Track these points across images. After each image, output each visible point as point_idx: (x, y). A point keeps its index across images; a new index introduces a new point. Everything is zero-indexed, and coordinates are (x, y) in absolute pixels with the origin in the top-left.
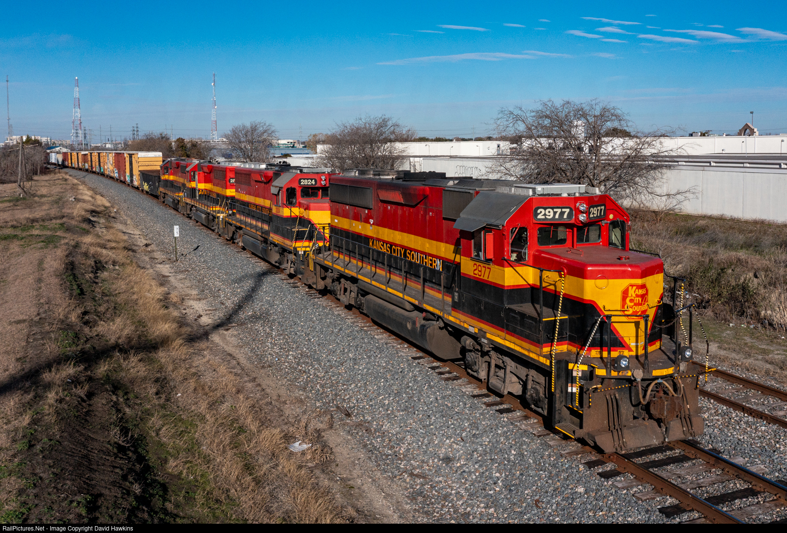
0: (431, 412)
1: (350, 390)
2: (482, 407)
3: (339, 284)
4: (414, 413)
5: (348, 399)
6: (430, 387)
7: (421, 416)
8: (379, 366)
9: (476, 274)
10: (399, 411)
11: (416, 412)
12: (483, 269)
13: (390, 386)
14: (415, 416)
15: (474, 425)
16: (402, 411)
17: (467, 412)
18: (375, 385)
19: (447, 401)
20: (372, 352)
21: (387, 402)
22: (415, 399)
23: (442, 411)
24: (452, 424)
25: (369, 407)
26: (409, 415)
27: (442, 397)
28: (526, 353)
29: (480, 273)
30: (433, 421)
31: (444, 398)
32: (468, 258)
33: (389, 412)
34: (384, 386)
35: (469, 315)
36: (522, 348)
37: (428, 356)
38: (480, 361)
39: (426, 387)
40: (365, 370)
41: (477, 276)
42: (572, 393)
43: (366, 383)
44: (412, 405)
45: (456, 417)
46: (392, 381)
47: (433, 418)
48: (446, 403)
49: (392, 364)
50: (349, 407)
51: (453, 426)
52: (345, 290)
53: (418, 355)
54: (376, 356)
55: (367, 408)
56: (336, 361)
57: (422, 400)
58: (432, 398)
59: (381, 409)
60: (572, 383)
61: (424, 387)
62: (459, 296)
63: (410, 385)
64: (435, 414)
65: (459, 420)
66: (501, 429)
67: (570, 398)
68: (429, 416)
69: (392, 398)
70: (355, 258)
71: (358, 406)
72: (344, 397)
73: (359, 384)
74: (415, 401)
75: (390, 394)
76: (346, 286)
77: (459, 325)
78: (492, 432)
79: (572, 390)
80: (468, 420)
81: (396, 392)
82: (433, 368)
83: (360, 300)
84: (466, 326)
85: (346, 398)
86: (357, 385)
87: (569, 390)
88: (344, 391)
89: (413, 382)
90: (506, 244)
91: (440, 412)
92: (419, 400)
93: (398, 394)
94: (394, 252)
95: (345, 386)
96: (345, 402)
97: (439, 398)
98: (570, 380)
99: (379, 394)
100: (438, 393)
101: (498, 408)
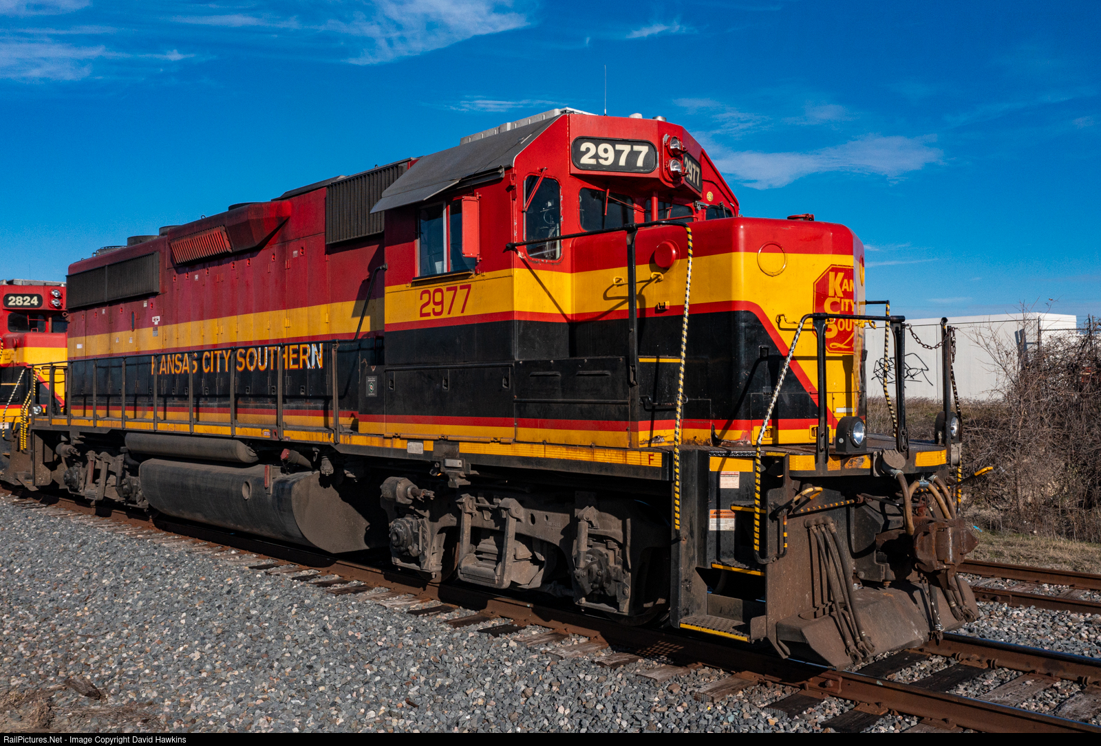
0: (314, 657)
1: (104, 644)
2: (442, 629)
3: (84, 466)
4: (271, 667)
5: (96, 662)
6: (304, 608)
7: (288, 670)
8: (174, 589)
9: (428, 314)
10: (228, 669)
11: (276, 664)
12: (448, 295)
13: (203, 623)
14: (274, 672)
15: (435, 666)
16: (238, 667)
17: (411, 642)
18: (165, 626)
19: (351, 629)
20: (156, 569)
21: (196, 656)
22: (269, 638)
23: (344, 652)
24: (375, 674)
25: (152, 671)
26: (256, 673)
27: (338, 623)
28: (583, 456)
29: (438, 309)
30: (321, 675)
31: (344, 625)
32: (403, 287)
33: (204, 675)
34: (188, 625)
35: (408, 417)
36: (568, 446)
37: (286, 562)
38: (428, 530)
39: (294, 610)
40: (141, 603)
41: (432, 317)
42: (718, 533)
43: (143, 626)
44: (263, 650)
45: (384, 659)
46: (208, 614)
47: (322, 670)
48: (350, 633)
49: (205, 582)
50: (98, 679)
51: (378, 678)
52: (96, 474)
53: (264, 563)
54: (167, 573)
55: (145, 675)
56: (69, 598)
57: (288, 638)
58: (313, 629)
59: (182, 672)
60: (718, 507)
61: (290, 611)
62: (380, 381)
63: (254, 612)
64: (326, 660)
65: (393, 664)
66: (509, 664)
67: (714, 545)
68: (310, 667)
69: (209, 645)
70: (118, 406)
71: (121, 673)
72: (87, 659)
73: (126, 631)
74: (269, 642)
75: (203, 638)
76: (98, 467)
77: (378, 449)
78: (488, 674)
79: (718, 525)
80: (417, 657)
81: (220, 631)
82: (303, 578)
83: (129, 483)
84: (398, 444)
85: (92, 660)
86: (120, 633)
87: (712, 526)
88: (87, 648)
89: (259, 607)
90: (515, 212)
91: (339, 654)
92: (280, 638)
93: (224, 635)
94: (208, 364)
95: (90, 640)
96: (88, 670)
97: (329, 627)
98: (712, 501)
99: (176, 644)
100: (326, 618)
101: (480, 627)
